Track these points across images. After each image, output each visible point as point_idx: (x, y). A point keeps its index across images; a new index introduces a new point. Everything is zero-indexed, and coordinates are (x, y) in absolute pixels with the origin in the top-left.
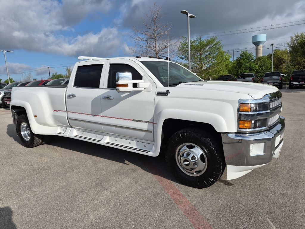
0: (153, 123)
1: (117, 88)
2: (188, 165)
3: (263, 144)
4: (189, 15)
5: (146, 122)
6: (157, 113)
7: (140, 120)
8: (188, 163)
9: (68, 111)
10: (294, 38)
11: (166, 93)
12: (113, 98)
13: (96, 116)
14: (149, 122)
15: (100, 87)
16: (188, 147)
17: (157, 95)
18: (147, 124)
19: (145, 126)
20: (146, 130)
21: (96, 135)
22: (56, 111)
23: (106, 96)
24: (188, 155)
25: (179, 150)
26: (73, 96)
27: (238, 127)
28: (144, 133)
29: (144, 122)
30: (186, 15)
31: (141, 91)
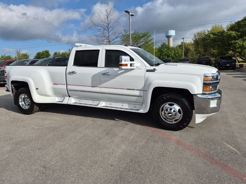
0: (144, 90)
1: (120, 67)
2: (171, 116)
3: (217, 100)
4: (130, 14)
5: (138, 90)
6: (147, 84)
7: (133, 89)
8: (171, 114)
9: (68, 84)
10: (196, 34)
11: (153, 71)
12: (110, 74)
13: (95, 87)
14: (140, 90)
15: (98, 66)
16: (169, 104)
17: (147, 72)
18: (139, 91)
19: (137, 93)
20: (138, 95)
21: (93, 101)
22: (56, 84)
23: (104, 72)
24: (171, 109)
25: (163, 108)
26: (73, 73)
27: (203, 91)
28: (136, 98)
29: (136, 90)
30: (128, 14)
31: (133, 69)
